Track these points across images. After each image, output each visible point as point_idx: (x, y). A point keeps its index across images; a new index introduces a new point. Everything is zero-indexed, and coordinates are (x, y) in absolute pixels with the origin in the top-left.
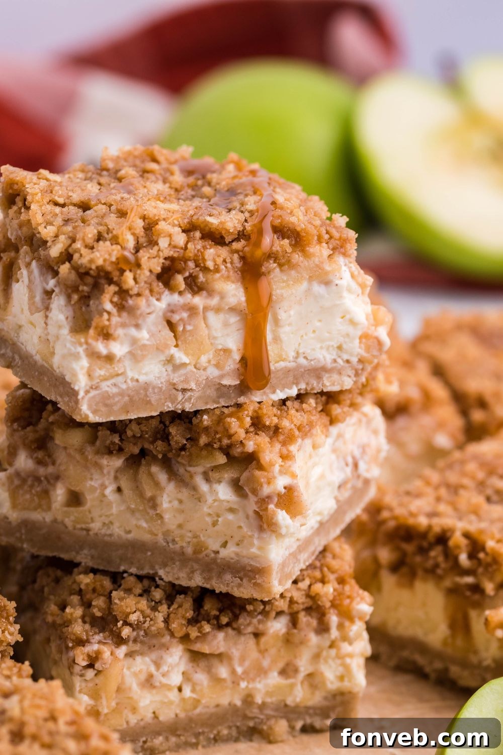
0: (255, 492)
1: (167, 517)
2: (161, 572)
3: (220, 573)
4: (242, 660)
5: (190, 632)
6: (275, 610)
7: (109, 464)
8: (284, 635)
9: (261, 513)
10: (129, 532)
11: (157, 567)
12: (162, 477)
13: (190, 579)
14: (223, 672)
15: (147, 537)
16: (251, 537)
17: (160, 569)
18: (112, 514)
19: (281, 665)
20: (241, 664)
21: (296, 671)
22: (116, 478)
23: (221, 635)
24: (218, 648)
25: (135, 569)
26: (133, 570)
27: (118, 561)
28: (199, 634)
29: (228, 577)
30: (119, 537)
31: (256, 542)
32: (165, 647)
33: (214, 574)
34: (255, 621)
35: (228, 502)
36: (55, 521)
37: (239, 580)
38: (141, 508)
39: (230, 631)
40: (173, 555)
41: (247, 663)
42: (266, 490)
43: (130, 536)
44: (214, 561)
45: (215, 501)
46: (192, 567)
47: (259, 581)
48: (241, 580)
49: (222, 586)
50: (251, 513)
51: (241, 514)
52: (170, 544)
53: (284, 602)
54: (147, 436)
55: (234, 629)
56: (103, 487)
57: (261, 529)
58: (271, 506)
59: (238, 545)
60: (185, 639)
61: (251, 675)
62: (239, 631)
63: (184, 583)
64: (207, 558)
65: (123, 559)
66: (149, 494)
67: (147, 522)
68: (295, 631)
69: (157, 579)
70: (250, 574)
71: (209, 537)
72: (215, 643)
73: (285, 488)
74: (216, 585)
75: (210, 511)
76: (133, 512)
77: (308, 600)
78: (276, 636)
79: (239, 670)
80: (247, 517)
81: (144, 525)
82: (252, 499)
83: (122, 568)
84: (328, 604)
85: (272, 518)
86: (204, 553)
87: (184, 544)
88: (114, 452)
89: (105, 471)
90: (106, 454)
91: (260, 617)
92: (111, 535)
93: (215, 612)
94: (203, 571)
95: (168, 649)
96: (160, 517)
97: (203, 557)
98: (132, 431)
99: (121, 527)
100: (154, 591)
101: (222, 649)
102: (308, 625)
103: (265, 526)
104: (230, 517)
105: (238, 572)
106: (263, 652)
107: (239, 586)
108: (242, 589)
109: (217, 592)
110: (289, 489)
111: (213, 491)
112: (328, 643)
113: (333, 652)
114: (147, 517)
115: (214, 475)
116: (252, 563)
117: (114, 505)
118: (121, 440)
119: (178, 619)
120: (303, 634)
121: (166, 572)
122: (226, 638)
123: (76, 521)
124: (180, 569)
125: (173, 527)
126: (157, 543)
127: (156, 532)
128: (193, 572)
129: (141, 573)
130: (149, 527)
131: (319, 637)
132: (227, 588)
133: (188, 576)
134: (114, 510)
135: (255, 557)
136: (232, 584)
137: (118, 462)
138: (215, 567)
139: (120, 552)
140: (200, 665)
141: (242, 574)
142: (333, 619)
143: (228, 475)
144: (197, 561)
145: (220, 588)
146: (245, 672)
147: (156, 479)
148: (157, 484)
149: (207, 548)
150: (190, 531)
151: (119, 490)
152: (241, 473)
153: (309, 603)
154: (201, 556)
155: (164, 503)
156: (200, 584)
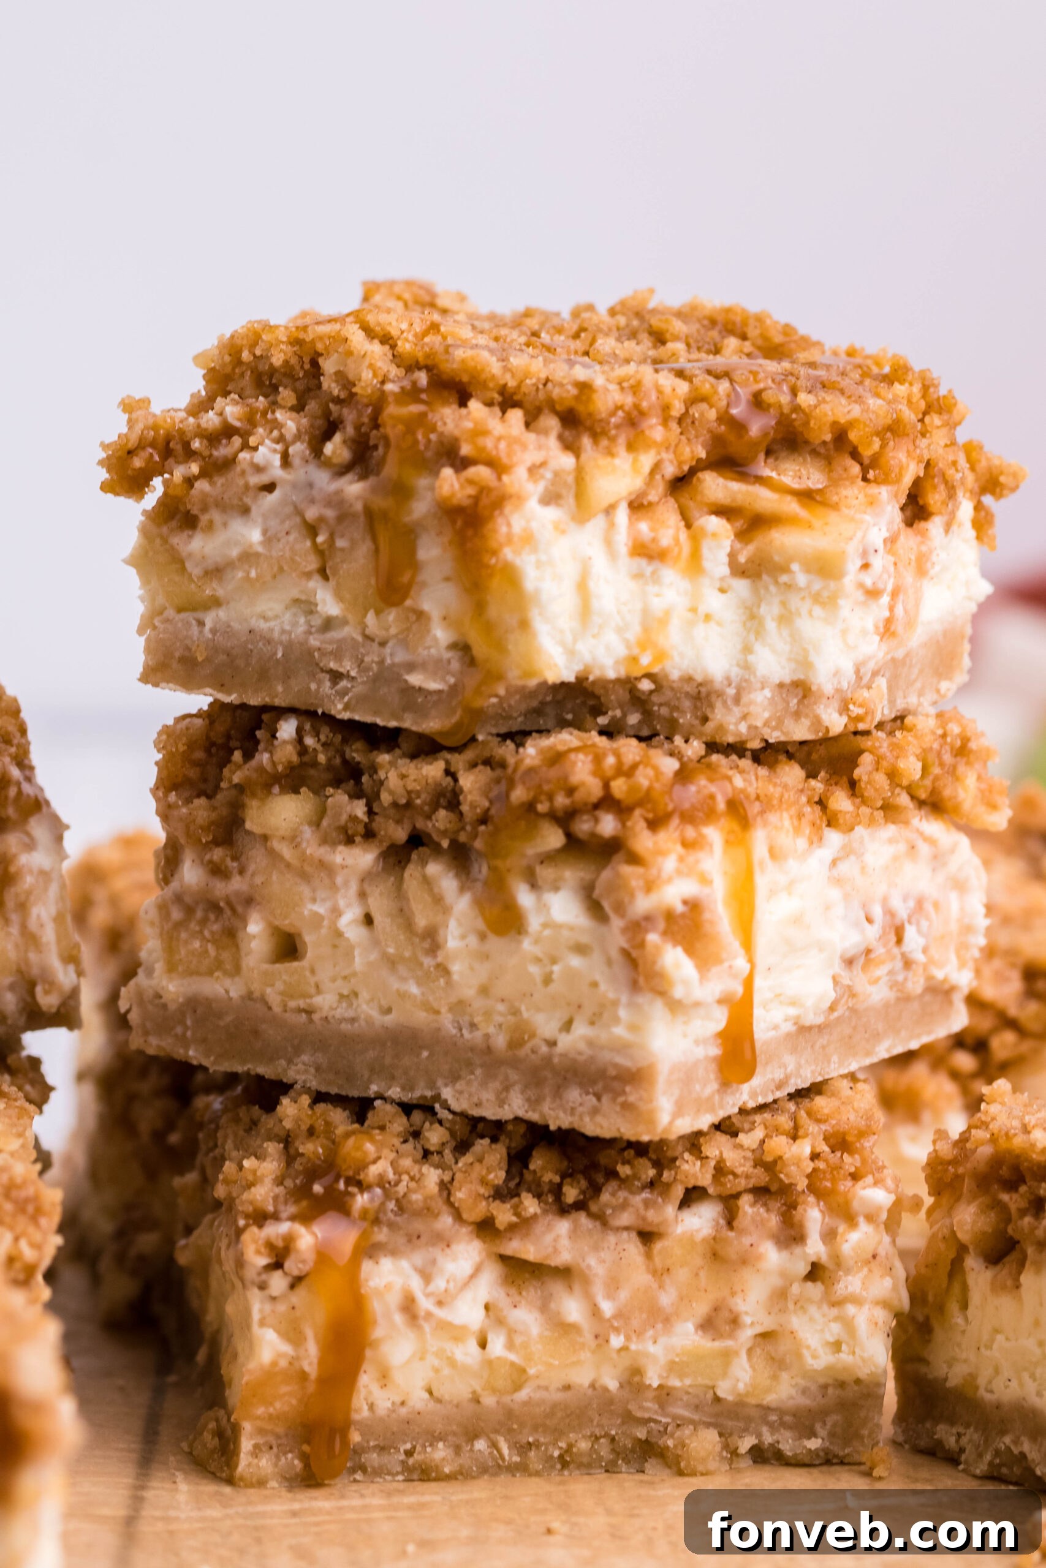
0: (620, 908)
1: (456, 968)
2: (447, 1093)
3: (559, 1087)
4: (613, 1285)
5: (495, 1213)
6: (682, 1182)
7: (345, 863)
8: (704, 1240)
9: (635, 954)
10: (389, 1011)
11: (440, 1083)
12: (447, 882)
13: (501, 1102)
14: (572, 1309)
15: (421, 1018)
16: (615, 1003)
17: (446, 1085)
18: (355, 974)
19: (702, 1309)
20: (610, 1296)
21: (735, 1321)
22: (362, 895)
23: (563, 1226)
24: (556, 1251)
25: (398, 1090)
26: (395, 1092)
27: (366, 1074)
28: (514, 1219)
29: (574, 1095)
30: (369, 1022)
31: (622, 1013)
32: (443, 1241)
33: (547, 1090)
34: (638, 1200)
35: (571, 928)
36: (249, 996)
37: (594, 1100)
38: (407, 954)
39: (582, 1218)
40: (470, 1054)
41: (623, 1295)
42: (643, 904)
43: (389, 1020)
44: (548, 1060)
45: (545, 925)
46: (507, 1078)
47: (632, 1098)
48: (599, 1098)
49: (562, 1115)
50: (615, 954)
51: (597, 957)
52: (464, 1031)
53: (702, 1166)
54: (418, 801)
55: (591, 1215)
56: (337, 912)
57: (635, 986)
58: (653, 938)
59: (592, 1023)
60: (485, 1228)
61: (635, 1323)
62: (601, 1219)
63: (490, 1112)
64: (533, 1056)
65: (376, 1070)
66: (421, 922)
67: (419, 984)
68: (731, 1234)
69: (437, 1106)
70: (616, 1085)
71: (539, 1010)
72: (548, 1239)
73: (685, 902)
74: (551, 1112)
75: (537, 951)
76: (392, 963)
77: (760, 1171)
78: (689, 1240)
79: (607, 1308)
80: (609, 962)
81: (414, 989)
82: (617, 923)
83: (374, 1088)
84: (802, 1184)
85: (654, 963)
86: (528, 1046)
87: (491, 1030)
88: (358, 839)
89: (339, 880)
90: (340, 843)
91: (646, 1194)
92: (353, 1020)
93: (550, 1177)
94: (526, 1087)
95: (448, 1246)
96: (443, 970)
97: (527, 1055)
98: (391, 792)
99: (372, 1000)
100: (430, 1130)
101: (564, 1257)
102: (760, 1224)
103: (641, 980)
104: (575, 962)
105: (594, 1082)
106: (660, 1274)
107: (595, 1111)
108: (599, 1119)
109: (552, 1127)
110: (694, 906)
111: (543, 907)
112: (803, 1269)
113: (815, 1290)
114: (419, 973)
115: (545, 873)
116: (620, 1060)
117: (357, 953)
118: (370, 812)
119: (471, 1182)
120: (746, 1241)
121: (457, 1091)
122: (574, 1234)
123: (289, 994)
124: (484, 1084)
125: (469, 992)
126: (439, 1029)
127: (435, 1005)
128: (507, 1089)
129: (407, 1097)
130: (423, 994)
131: (785, 1254)
132: (570, 1119)
133: (498, 1097)
134: (359, 963)
135: (624, 1047)
136: (581, 1109)
137: (364, 858)
138: (549, 1075)
139: (371, 1054)
140: (524, 1293)
141: (599, 1087)
142: (813, 1216)
143: (572, 874)
144: (514, 1063)
145: (558, 1119)
146: (619, 1315)
147: (436, 890)
148: (438, 900)
149: (533, 1035)
150: (503, 1000)
151: (368, 920)
152: (599, 872)
153: (760, 1177)
154: (523, 1052)
155: (450, 938)
156: (521, 1113)
